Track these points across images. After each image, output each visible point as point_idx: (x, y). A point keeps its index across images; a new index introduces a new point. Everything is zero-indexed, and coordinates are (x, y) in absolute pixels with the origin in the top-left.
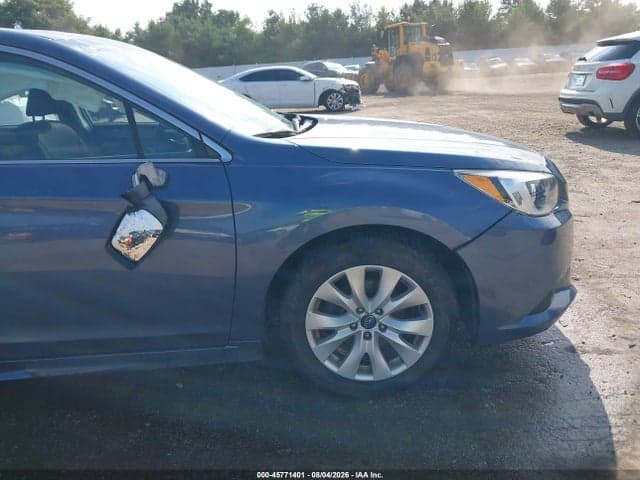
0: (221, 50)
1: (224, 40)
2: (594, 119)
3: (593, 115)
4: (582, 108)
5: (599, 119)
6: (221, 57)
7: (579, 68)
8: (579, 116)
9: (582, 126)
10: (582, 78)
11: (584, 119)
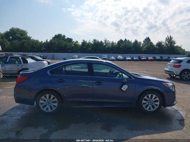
0: (70, 49)
1: (70, 46)
2: (172, 75)
3: (172, 74)
4: (170, 73)
5: (173, 75)
6: (69, 51)
7: (169, 64)
8: (169, 75)
9: (170, 77)
10: (170, 67)
11: (170, 75)
